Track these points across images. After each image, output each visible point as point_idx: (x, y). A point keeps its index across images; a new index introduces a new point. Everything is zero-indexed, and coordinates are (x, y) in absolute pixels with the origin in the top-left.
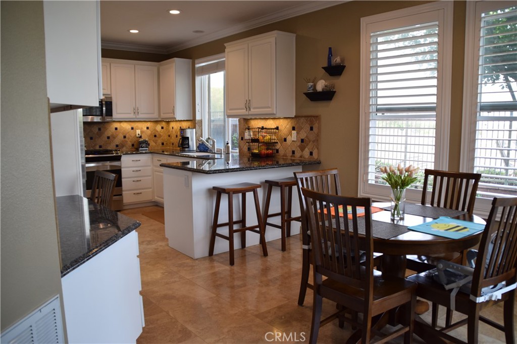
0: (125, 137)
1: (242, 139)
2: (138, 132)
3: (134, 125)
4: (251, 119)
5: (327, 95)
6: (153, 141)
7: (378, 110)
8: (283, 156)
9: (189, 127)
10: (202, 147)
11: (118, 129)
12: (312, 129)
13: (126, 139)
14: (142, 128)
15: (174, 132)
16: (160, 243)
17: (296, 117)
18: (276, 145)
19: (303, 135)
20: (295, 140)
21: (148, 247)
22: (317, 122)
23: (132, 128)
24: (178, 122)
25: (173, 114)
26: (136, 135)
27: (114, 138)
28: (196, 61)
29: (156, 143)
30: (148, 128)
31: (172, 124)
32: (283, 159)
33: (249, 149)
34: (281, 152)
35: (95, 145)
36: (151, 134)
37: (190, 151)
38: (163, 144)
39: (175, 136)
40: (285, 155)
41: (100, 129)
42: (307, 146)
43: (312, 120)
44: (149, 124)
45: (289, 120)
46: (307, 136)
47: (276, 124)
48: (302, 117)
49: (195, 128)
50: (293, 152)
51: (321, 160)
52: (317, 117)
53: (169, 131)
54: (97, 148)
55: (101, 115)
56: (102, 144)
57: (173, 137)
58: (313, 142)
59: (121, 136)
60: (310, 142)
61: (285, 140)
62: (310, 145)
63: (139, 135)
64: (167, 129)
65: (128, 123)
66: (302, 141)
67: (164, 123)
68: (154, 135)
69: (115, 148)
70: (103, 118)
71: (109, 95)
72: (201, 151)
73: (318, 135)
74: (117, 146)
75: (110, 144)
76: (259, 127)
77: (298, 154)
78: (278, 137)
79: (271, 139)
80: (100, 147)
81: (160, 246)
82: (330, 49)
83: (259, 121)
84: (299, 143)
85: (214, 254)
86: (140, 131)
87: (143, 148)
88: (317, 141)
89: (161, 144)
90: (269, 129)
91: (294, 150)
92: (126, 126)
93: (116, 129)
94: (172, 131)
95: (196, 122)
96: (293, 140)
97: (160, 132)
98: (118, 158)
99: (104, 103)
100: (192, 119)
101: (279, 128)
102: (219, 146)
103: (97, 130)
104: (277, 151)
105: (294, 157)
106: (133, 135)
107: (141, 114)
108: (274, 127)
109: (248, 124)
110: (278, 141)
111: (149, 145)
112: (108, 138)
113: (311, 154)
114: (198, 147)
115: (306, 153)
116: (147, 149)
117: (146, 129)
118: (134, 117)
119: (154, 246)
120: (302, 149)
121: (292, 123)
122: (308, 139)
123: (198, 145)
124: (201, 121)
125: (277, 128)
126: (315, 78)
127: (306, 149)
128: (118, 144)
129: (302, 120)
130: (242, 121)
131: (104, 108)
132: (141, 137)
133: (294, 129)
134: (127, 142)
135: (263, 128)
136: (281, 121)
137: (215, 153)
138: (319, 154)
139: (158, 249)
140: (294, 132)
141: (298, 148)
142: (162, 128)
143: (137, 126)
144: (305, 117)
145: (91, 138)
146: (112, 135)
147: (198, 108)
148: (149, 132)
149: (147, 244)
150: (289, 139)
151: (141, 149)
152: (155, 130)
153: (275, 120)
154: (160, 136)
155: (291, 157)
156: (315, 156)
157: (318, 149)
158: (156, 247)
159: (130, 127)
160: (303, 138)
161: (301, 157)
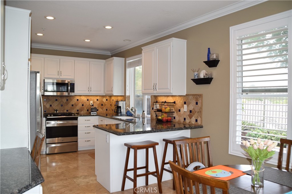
0: (83, 105)
1: (153, 109)
2: (91, 102)
3: (89, 98)
4: (158, 96)
5: (207, 81)
6: (101, 108)
7: (243, 91)
8: (178, 121)
9: (122, 100)
10: (128, 114)
11: (79, 100)
12: (197, 103)
13: (84, 106)
14: (94, 100)
15: (114, 103)
16: (92, 178)
17: (186, 95)
18: (174, 113)
19: (191, 108)
21: (83, 181)
22: (201, 98)
23: (88, 100)
24: (116, 97)
25: (112, 92)
26: (90, 104)
27: (76, 105)
28: (127, 59)
29: (102, 109)
30: (97, 100)
31: (113, 98)
32: (178, 123)
33: (157, 116)
34: (177, 119)
35: (64, 110)
36: (100, 104)
37: (121, 115)
38: (107, 110)
39: (114, 105)
40: (179, 121)
41: (67, 100)
42: (194, 115)
43: (197, 97)
44: (98, 98)
45: (182, 97)
47: (173, 100)
48: (191, 95)
49: (125, 101)
50: (185, 119)
51: (203, 125)
52: (200, 96)
53: (111, 102)
54: (65, 111)
55: (67, 91)
56: (68, 109)
57: (113, 105)
58: (197, 112)
59: (81, 105)
60: (196, 112)
61: (179, 111)
62: (196, 114)
63: (92, 104)
64: (109, 101)
65: (85, 96)
66: (191, 111)
67: (108, 97)
68: (101, 104)
69: (76, 112)
70: (69, 94)
71: (73, 79)
72: (128, 116)
73: (201, 108)
74: (78, 110)
75: (73, 109)
76: (163, 101)
77: (187, 121)
78: (175, 109)
79: (170, 110)
80: (67, 111)
81: (92, 180)
82: (209, 49)
83: (163, 97)
84: (189, 113)
85: (125, 190)
86: (92, 101)
87: (93, 112)
88: (200, 112)
89: (105, 110)
90: (169, 103)
91: (185, 117)
92: (85, 99)
93: (78, 100)
94: (112, 102)
95: (126, 97)
96: (184, 111)
97: (105, 102)
98: (76, 119)
99: (69, 84)
100: (124, 95)
101: (176, 102)
102: (138, 113)
103: (66, 101)
104: (174, 118)
105: (185, 122)
106: (88, 104)
107: (93, 91)
108: (172, 102)
109: (156, 99)
110: (175, 111)
111: (98, 110)
112: (73, 105)
113: (196, 121)
114: (126, 113)
115: (193, 121)
116: (96, 113)
117: (96, 100)
118: (88, 93)
119: (87, 180)
120: (191, 117)
121: (184, 99)
122: (194, 110)
123: (126, 111)
124: (129, 96)
125: (175, 103)
126: (199, 69)
127: (193, 117)
128: (78, 109)
129: (191, 97)
130: (153, 97)
131: (69, 88)
132: (93, 105)
133: (185, 103)
134: (84, 108)
135: (165, 102)
137: (136, 117)
138: (201, 121)
139: (89, 182)
140: (185, 106)
141: (188, 116)
142: (107, 100)
143: (90, 99)
144: (193, 95)
145: (62, 106)
146: (75, 104)
147: (127, 88)
148: (98, 102)
149: (84, 178)
150: (182, 110)
151: (92, 113)
152: (102, 101)
153: (173, 97)
154: (105, 105)
155: (183, 122)
156: (199, 122)
157: (201, 117)
158: (88, 181)
159: (86, 99)
160: (191, 110)
161: (190, 122)
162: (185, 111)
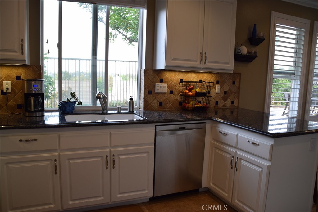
1: (151, 92)
12: (234, 83)
19: (226, 88)
20: (219, 92)
22: (239, 77)
42: (229, 97)
43: (235, 76)
45: (213, 75)
46: (229, 89)
47: (198, 78)
48: (226, 73)
50: (217, 103)
58: (235, 93)
60: (232, 93)
61: (209, 92)
62: (232, 96)
66: (225, 93)
73: (239, 88)
84: (222, 95)
91: (218, 101)
105: (217, 107)
113: (233, 103)
115: (229, 102)
120: (225, 99)
121: (216, 78)
122: (230, 91)
127: (229, 100)
129: (226, 75)
133: (218, 82)
136: (205, 75)
138: (239, 102)
140: (218, 86)
141: (221, 99)
144: (228, 73)
150: (213, 92)
153: (198, 74)
156: (236, 104)
157: (238, 98)
160: (226, 91)
161: (224, 106)
162: (217, 93)
